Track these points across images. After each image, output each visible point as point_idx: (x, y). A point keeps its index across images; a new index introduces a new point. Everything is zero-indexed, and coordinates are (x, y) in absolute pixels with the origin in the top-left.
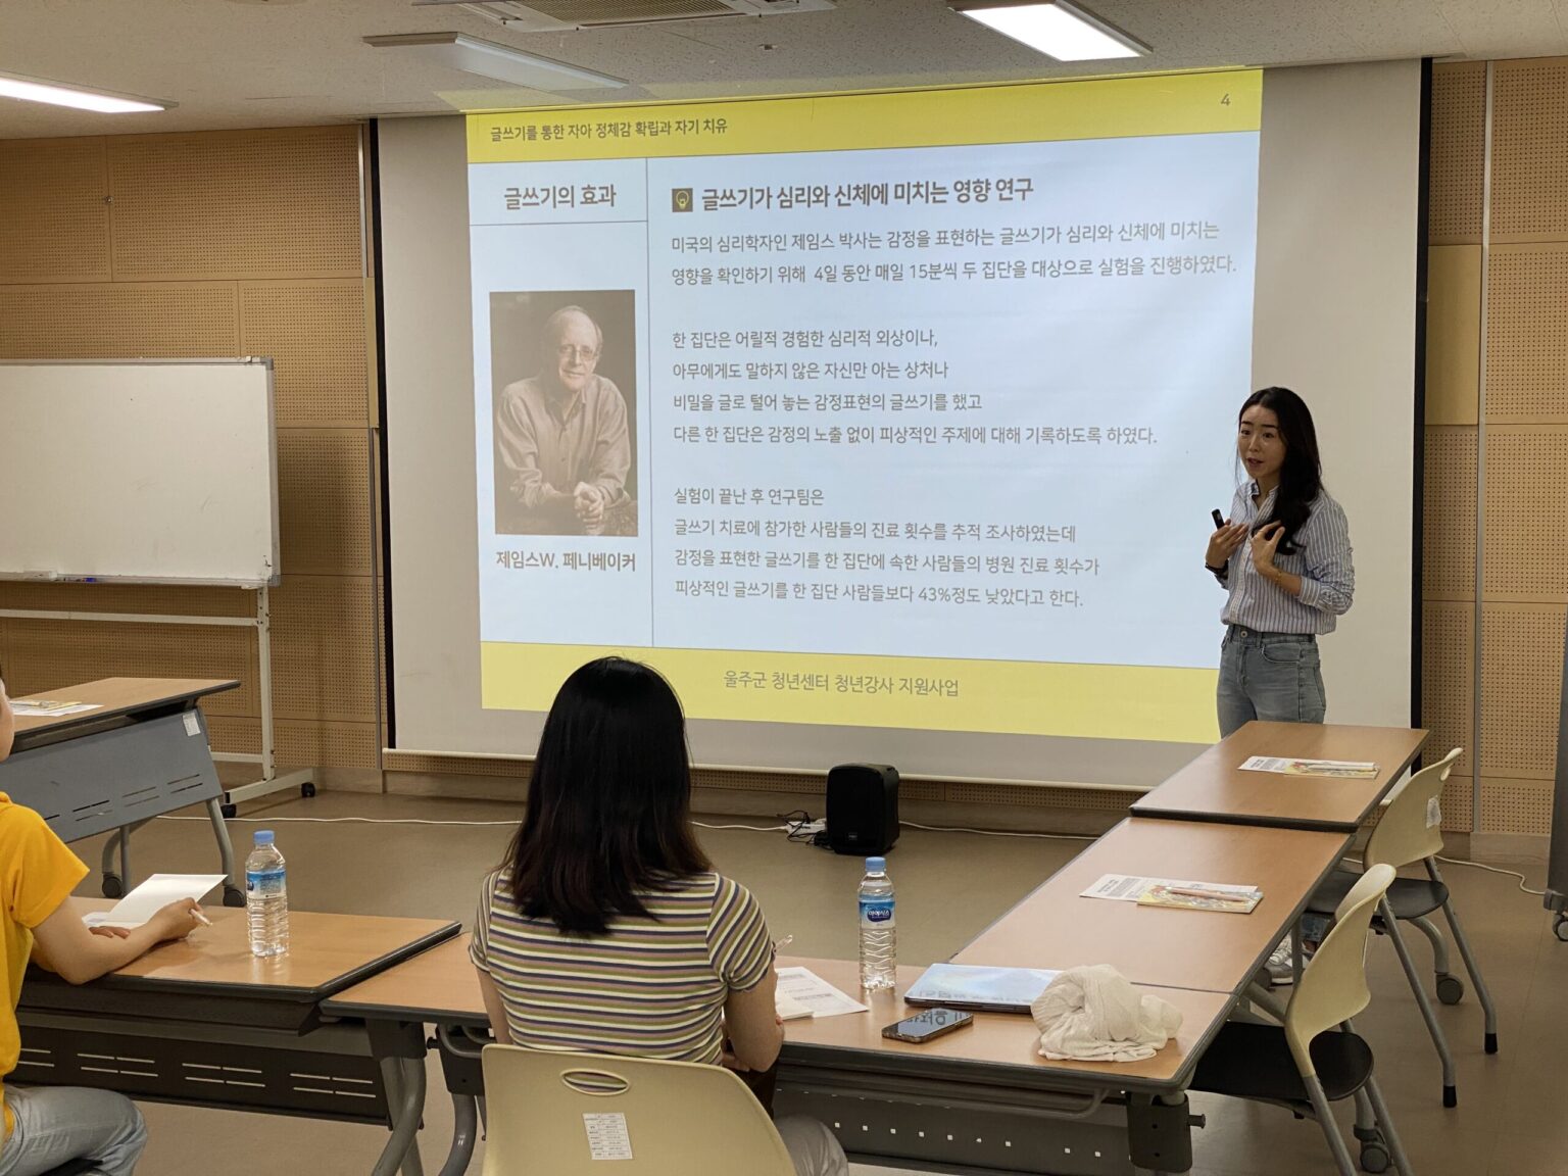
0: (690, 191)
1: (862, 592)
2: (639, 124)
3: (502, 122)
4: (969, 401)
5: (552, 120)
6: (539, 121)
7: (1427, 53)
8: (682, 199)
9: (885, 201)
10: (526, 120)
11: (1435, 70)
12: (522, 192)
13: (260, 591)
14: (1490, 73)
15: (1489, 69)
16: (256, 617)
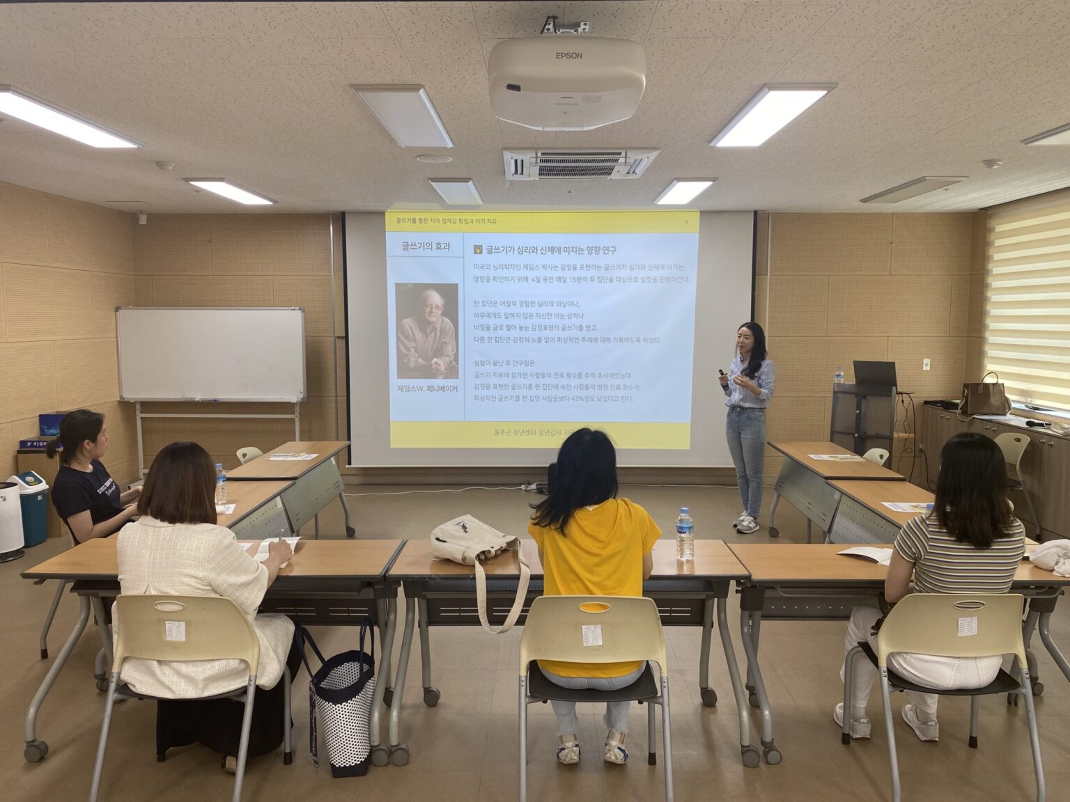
0: (481, 246)
1: (549, 399)
2: (460, 219)
3: (402, 216)
4: (591, 328)
5: (423, 216)
6: (417, 216)
7: (755, 209)
8: (478, 249)
9: (560, 253)
10: (412, 216)
11: (758, 215)
12: (410, 244)
13: (296, 404)
14: (770, 217)
15: (770, 215)
16: (294, 414)
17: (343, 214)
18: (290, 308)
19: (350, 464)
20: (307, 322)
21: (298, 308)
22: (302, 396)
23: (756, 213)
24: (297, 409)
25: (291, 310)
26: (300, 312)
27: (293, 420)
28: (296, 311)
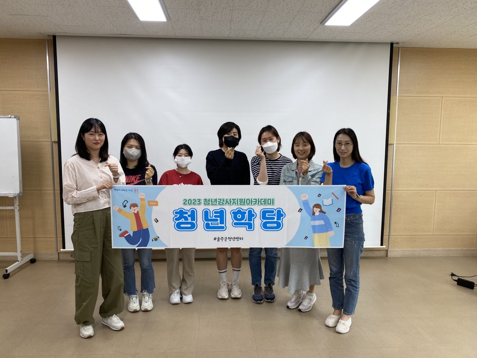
7: (392, 41)
11: (394, 46)
13: (15, 197)
14: (400, 51)
15: (400, 48)
16: (14, 206)
17: (55, 37)
18: (7, 116)
19: (64, 248)
20: (22, 129)
21: (13, 116)
22: (18, 191)
23: (392, 44)
24: (17, 202)
25: (8, 118)
26: (16, 119)
27: (14, 211)
28: (12, 119)
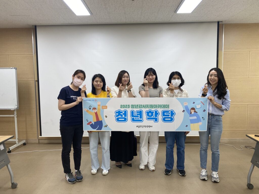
7: (219, 21)
11: (220, 23)
13: (15, 110)
14: (224, 26)
15: (224, 25)
16: (14, 115)
17: (36, 26)
18: (10, 68)
19: (41, 135)
22: (16, 107)
24: (16, 113)
26: (15, 69)
27: (14, 117)
28: (13, 69)
